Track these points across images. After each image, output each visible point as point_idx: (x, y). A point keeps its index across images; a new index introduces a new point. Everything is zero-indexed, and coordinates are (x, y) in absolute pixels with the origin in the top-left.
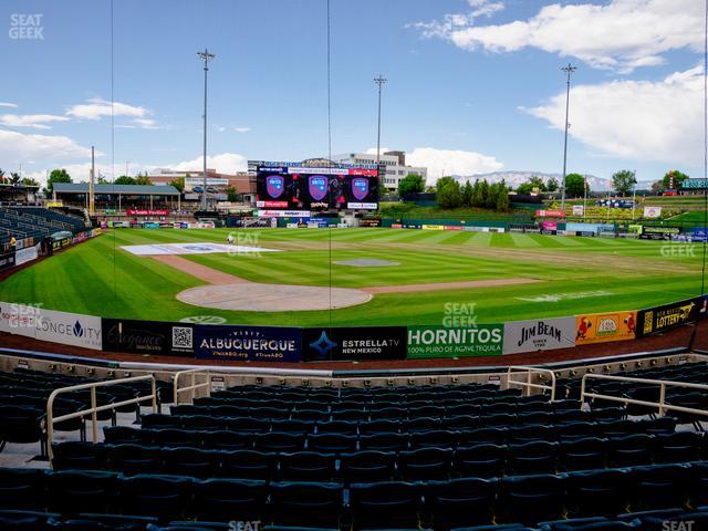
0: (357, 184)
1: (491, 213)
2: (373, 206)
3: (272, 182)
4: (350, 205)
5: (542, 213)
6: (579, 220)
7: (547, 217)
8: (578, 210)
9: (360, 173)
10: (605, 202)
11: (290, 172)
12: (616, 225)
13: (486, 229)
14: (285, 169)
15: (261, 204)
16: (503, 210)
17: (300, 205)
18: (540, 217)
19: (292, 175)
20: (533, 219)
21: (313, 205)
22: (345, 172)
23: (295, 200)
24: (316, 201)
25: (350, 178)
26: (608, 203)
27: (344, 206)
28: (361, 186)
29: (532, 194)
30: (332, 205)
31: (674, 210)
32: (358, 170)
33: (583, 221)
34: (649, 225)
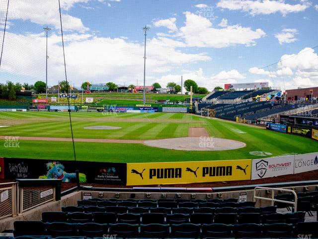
1: (6, 101)
5: (36, 101)
6: (54, 104)
7: (39, 103)
8: (54, 99)
10: (62, 95)
12: (76, 107)
13: (14, 110)
16: (13, 99)
18: (34, 103)
20: (31, 104)
26: (64, 96)
29: (22, 91)
31: (98, 99)
33: (58, 105)
34: (92, 106)
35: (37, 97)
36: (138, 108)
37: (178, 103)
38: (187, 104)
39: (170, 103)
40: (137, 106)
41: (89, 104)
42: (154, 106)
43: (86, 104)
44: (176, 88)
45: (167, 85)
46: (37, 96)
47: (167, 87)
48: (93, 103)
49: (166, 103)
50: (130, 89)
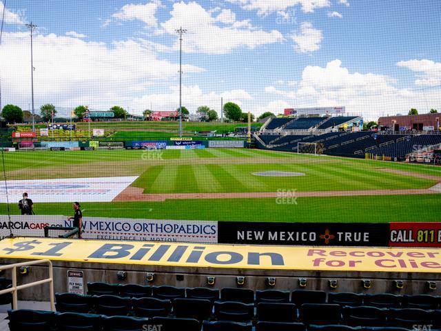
5: (17, 135)
6: (46, 139)
7: (21, 138)
8: (44, 132)
10: (53, 126)
12: (80, 143)
18: (15, 138)
20: (10, 140)
26: (55, 126)
31: (109, 130)
33: (52, 140)
34: (103, 141)
35: (16, 129)
36: (174, 143)
37: (227, 134)
38: (242, 136)
39: (217, 135)
40: (171, 139)
41: (99, 137)
42: (196, 139)
43: (94, 138)
44: (209, 114)
45: (197, 110)
46: (16, 127)
47: (197, 112)
48: (104, 137)
49: (211, 135)
50: (148, 116)
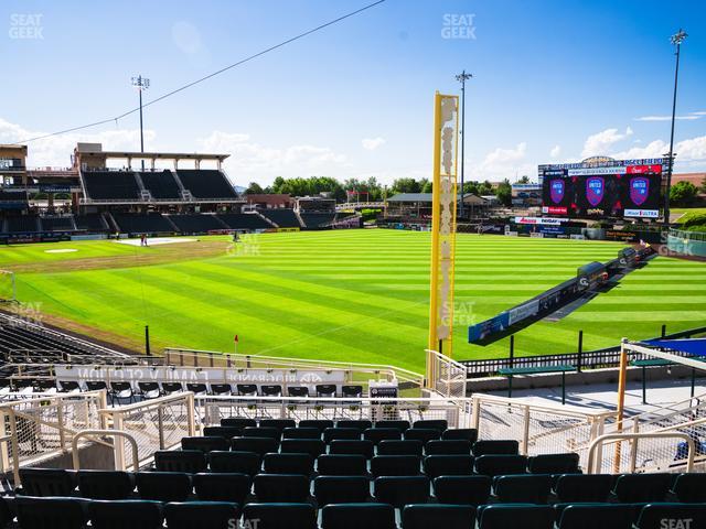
0: (636, 185)
2: (654, 213)
3: (555, 186)
4: (626, 211)
9: (639, 171)
11: (570, 175)
14: (566, 172)
15: (546, 209)
17: (578, 212)
19: (572, 177)
21: (590, 211)
22: (622, 171)
23: (574, 206)
24: (592, 208)
25: (629, 177)
27: (620, 214)
28: (640, 186)
30: (608, 212)
32: (638, 167)
